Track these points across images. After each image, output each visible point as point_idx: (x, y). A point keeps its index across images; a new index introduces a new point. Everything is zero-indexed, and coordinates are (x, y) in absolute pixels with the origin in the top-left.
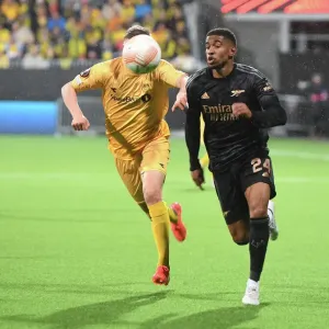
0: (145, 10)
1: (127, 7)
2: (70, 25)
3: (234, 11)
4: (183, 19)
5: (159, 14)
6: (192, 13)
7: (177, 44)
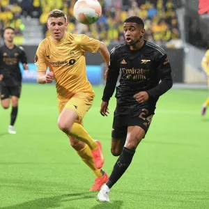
0: (153, 12)
1: (142, 10)
2: (109, 21)
3: (206, 13)
4: (176, 18)
5: (162, 14)
6: (181, 14)
7: (172, 32)
